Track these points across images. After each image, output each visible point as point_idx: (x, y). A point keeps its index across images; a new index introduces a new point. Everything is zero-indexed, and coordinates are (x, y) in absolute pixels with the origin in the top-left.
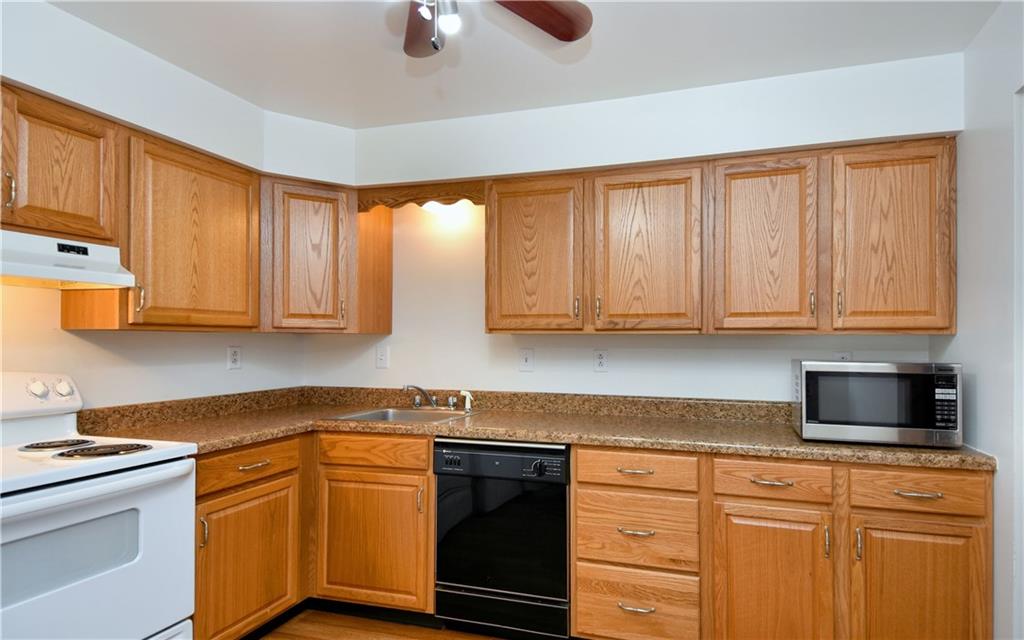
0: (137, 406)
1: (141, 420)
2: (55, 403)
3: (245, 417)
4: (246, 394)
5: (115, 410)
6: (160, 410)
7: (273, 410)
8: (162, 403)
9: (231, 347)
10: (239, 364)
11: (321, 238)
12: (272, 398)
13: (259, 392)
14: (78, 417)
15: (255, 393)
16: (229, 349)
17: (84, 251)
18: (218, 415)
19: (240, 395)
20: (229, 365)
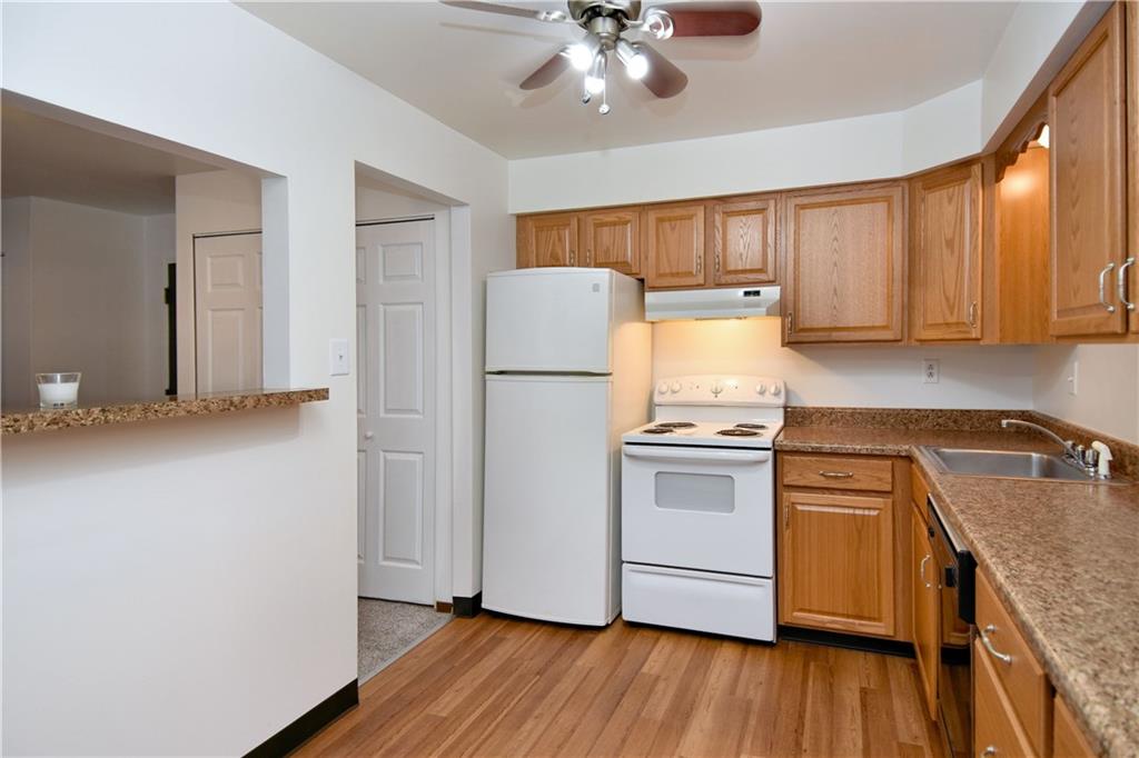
0: (833, 409)
1: (837, 421)
2: (769, 399)
3: (939, 436)
4: (941, 411)
5: (818, 410)
6: (852, 415)
7: (976, 433)
8: (855, 409)
9: (926, 360)
10: (935, 378)
11: (954, 232)
12: (975, 420)
13: (957, 411)
14: (786, 412)
15: (952, 411)
16: (924, 362)
17: (757, 293)
18: (908, 428)
19: (933, 410)
20: (924, 378)
